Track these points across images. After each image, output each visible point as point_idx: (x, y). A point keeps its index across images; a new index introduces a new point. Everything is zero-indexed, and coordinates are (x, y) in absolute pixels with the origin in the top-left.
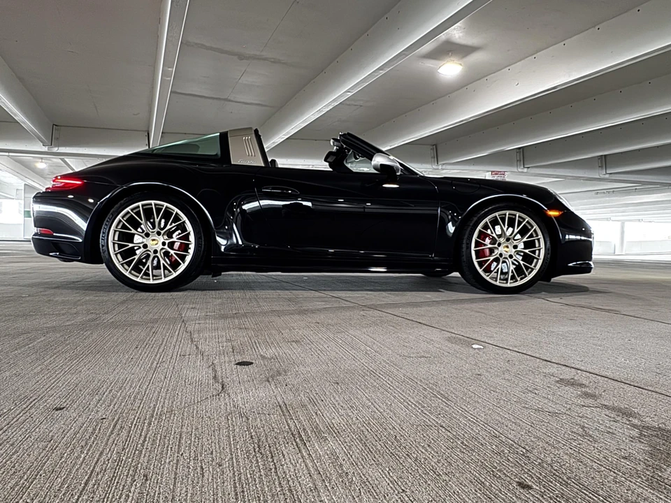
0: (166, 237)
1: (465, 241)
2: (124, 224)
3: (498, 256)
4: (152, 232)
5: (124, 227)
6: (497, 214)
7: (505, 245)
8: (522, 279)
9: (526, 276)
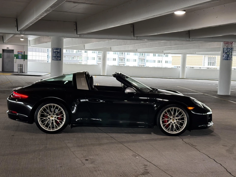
0: (56, 115)
1: (158, 118)
2: (42, 111)
3: (170, 123)
4: (51, 114)
5: (42, 112)
6: (170, 108)
7: (173, 119)
8: (179, 131)
9: (180, 130)
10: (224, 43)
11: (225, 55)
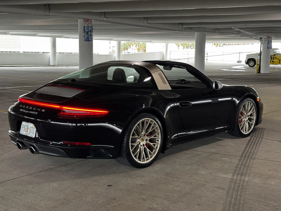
0: (148, 137)
3: (244, 121)
6: (245, 103)
7: (246, 116)
9: (251, 128)
10: (84, 20)
11: (86, 36)
